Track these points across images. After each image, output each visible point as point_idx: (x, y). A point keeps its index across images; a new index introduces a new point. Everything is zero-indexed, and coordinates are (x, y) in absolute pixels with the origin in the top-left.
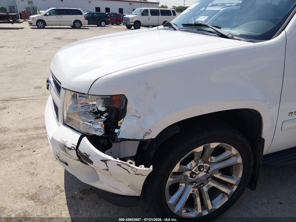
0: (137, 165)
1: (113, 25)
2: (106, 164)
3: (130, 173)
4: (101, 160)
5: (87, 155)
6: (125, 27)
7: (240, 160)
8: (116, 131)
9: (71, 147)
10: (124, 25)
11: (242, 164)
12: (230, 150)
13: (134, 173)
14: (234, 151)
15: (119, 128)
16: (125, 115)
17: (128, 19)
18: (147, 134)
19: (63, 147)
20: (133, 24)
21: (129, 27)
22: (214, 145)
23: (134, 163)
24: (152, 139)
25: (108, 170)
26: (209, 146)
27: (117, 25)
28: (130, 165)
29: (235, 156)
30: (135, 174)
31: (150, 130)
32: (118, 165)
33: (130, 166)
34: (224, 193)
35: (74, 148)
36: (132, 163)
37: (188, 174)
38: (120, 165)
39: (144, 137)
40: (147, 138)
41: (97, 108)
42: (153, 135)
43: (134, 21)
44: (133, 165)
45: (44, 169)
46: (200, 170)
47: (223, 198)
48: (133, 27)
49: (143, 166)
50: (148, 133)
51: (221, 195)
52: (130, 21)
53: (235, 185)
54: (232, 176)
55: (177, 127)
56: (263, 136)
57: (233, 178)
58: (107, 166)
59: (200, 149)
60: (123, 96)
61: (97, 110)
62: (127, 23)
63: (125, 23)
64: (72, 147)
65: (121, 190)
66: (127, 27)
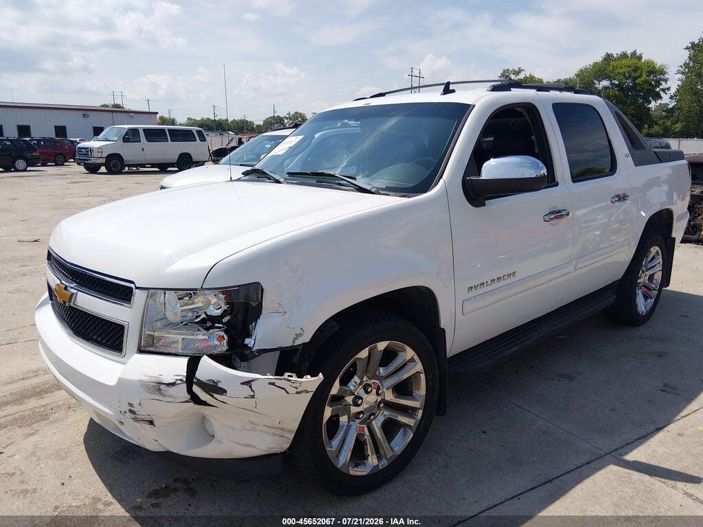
0: (300, 376)
1: (44, 165)
2: (251, 387)
3: (288, 393)
4: (241, 384)
5: (214, 382)
6: (82, 169)
7: (419, 367)
8: (247, 341)
9: (174, 381)
10: (79, 164)
11: (423, 372)
12: (404, 350)
13: (295, 390)
14: (410, 353)
15: (249, 336)
16: (261, 313)
17: (90, 150)
18: (298, 336)
19: (153, 386)
20: (103, 161)
21: (93, 169)
22: (382, 346)
23: (294, 375)
24: (304, 344)
25: (253, 397)
26: (376, 347)
27: (57, 165)
28: (290, 378)
29: (412, 360)
30: (297, 393)
31: (302, 329)
32: (270, 384)
33: (290, 381)
34: (406, 425)
35: (181, 380)
36: (292, 376)
37: (349, 399)
38: (273, 384)
39: (294, 342)
40: (298, 342)
41: (205, 312)
42: (306, 338)
43: (105, 155)
44: (294, 378)
45: (45, 478)
46: (367, 393)
47: (405, 434)
48: (103, 169)
49: (309, 376)
50: (300, 335)
51: (401, 431)
52: (95, 154)
53: (419, 409)
54: (412, 395)
55: (334, 323)
56: (443, 325)
57: (414, 399)
58: (252, 391)
59: (364, 354)
60: (258, 283)
61: (205, 316)
62: (86, 160)
63: (79, 159)
64: (177, 380)
65: (256, 446)
66: (86, 168)
